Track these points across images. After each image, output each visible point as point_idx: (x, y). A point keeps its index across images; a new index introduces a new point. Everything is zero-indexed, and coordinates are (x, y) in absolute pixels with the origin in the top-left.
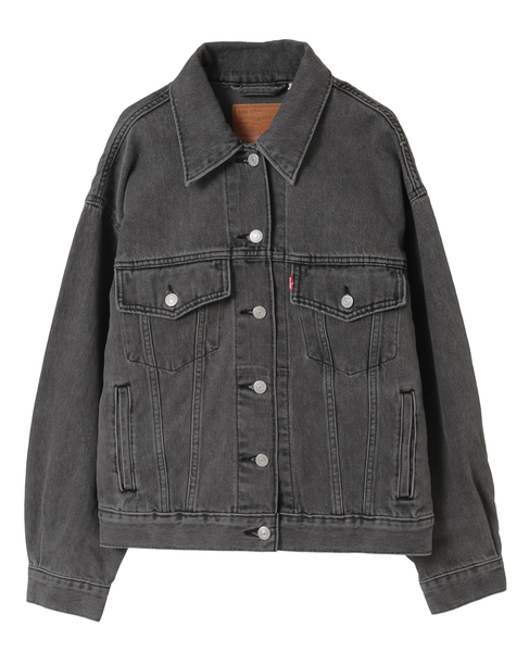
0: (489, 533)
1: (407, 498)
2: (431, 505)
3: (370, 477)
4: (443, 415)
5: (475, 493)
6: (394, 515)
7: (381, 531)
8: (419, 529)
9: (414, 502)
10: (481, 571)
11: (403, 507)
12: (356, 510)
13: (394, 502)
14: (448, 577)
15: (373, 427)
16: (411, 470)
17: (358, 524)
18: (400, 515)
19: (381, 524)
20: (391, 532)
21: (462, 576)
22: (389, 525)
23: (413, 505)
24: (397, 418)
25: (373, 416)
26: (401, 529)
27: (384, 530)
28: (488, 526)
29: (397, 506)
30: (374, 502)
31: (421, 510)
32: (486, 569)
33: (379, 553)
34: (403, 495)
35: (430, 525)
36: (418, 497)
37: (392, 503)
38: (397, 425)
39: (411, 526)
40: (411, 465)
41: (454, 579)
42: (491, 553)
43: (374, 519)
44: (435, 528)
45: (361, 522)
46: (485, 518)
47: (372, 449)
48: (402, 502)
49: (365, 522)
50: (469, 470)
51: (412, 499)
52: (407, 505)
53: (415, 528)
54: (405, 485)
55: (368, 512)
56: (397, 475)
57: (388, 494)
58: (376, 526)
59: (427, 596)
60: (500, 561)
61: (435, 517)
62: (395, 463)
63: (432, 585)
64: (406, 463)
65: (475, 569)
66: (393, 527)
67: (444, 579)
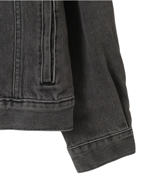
0: (121, 111)
1: (49, 84)
2: (72, 89)
3: (18, 66)
4: (81, 13)
5: (109, 79)
6: (39, 98)
7: (28, 111)
8: (60, 109)
9: (56, 86)
10: (116, 140)
11: (47, 91)
12: (7, 94)
13: (39, 87)
14: (89, 145)
15: (18, 22)
16: (52, 59)
17: (9, 106)
18: (44, 98)
19: (28, 106)
20: (37, 113)
21: (100, 144)
22: (34, 106)
23: (55, 89)
24: (38, 14)
25: (18, 12)
26: (45, 109)
27: (31, 111)
28: (120, 105)
29: (41, 90)
30: (22, 87)
31: (63, 93)
32: (119, 138)
33: (28, 130)
34: (46, 81)
35: (70, 106)
36: (59, 82)
37: (36, 88)
38: (39, 20)
39: (53, 107)
40: (52, 54)
41: (94, 146)
42: (123, 125)
43: (22, 102)
44: (76, 107)
45: (12, 105)
46: (118, 98)
47: (18, 41)
48: (45, 87)
49: (15, 104)
50: (104, 58)
51: (54, 84)
52: (50, 89)
53: (56, 108)
54: (47, 72)
55: (16, 95)
56: (40, 63)
57: (33, 80)
58: (24, 108)
59: (73, 159)
60: (131, 131)
61: (75, 98)
62: (38, 53)
63: (77, 151)
64: (47, 53)
65: (110, 138)
66: (38, 109)
67: (86, 147)
